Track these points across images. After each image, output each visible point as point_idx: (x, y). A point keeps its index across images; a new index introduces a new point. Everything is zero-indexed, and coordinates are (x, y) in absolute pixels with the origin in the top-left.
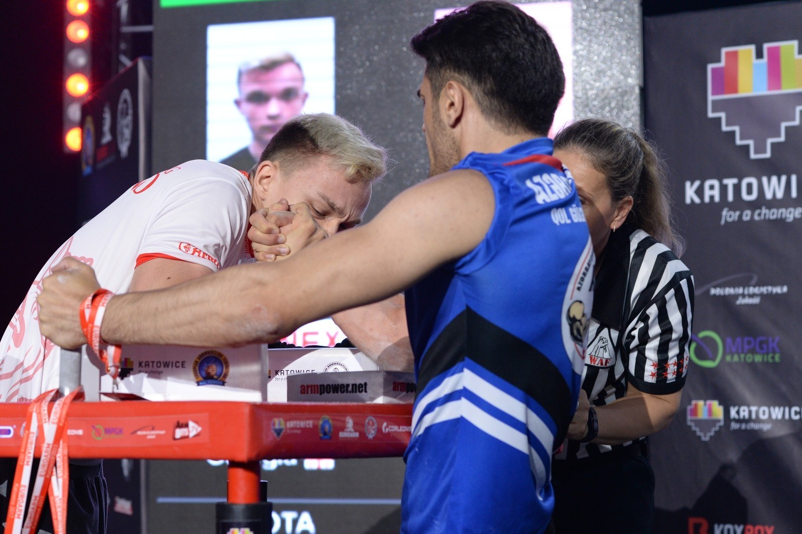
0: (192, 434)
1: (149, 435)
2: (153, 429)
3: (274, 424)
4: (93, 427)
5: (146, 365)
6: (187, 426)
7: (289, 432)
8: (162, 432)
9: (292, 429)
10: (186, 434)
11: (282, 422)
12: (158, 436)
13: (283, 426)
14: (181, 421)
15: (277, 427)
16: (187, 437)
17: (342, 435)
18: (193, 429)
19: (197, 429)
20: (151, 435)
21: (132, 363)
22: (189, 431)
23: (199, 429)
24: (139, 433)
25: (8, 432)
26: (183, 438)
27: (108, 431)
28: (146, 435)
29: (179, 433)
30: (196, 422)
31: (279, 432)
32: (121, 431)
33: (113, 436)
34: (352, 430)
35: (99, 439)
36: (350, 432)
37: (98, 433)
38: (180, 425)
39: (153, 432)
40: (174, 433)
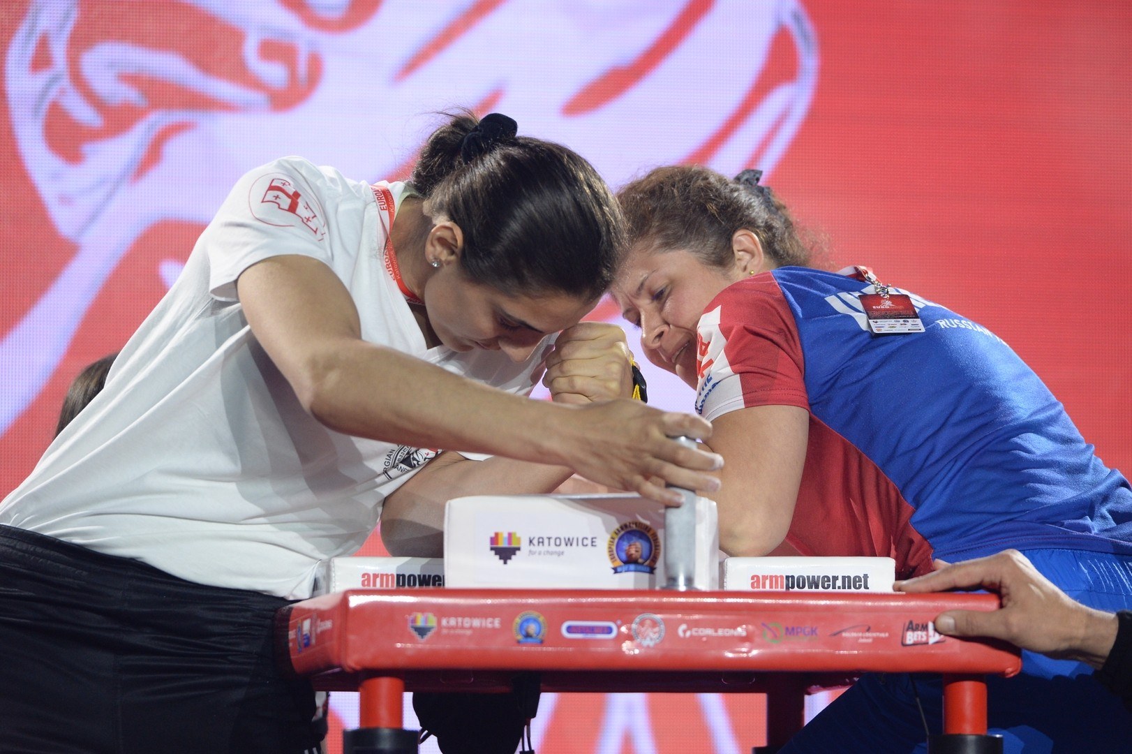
0: (932, 641)
1: (862, 638)
2: (868, 630)
6: (925, 628)
10: (924, 639)
12: (876, 639)
14: (918, 622)
16: (926, 643)
18: (935, 632)
20: (866, 638)
22: (928, 636)
25: (609, 630)
27: (790, 631)
28: (858, 638)
29: (911, 637)
32: (813, 632)
33: (801, 638)
38: (912, 627)
39: (868, 634)
40: (903, 637)
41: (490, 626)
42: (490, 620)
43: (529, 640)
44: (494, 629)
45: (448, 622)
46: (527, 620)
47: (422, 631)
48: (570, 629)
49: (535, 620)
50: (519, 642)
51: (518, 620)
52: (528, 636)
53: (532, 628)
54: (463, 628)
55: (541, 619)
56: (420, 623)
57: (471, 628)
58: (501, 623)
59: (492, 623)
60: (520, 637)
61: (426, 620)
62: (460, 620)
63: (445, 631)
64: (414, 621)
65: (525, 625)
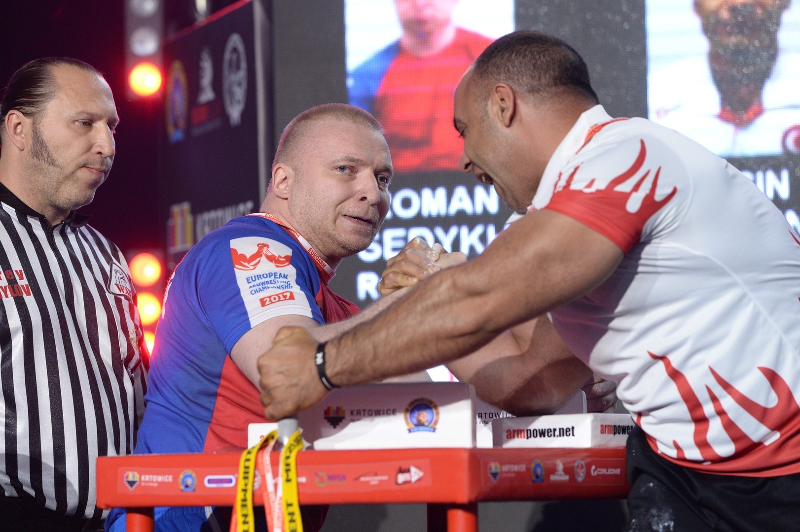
0: (414, 479)
1: (372, 480)
2: (376, 474)
3: (490, 469)
4: (316, 474)
5: (357, 414)
6: (408, 471)
7: (504, 475)
8: (385, 478)
9: (506, 472)
10: (409, 479)
11: (498, 465)
12: (381, 482)
13: (499, 470)
14: (404, 467)
15: (493, 470)
16: (410, 482)
17: (553, 478)
18: (415, 474)
19: (418, 474)
20: (374, 480)
21: (344, 411)
22: (411, 477)
23: (421, 474)
24: (363, 479)
25: (230, 481)
26: (405, 483)
27: (331, 478)
28: (368, 482)
29: (401, 478)
30: (418, 467)
31: (495, 475)
32: (344, 478)
33: (337, 483)
34: (562, 473)
35: (322, 485)
36: (560, 475)
37: (322, 480)
38: (402, 471)
39: (376, 478)
40: (396, 478)
41: (167, 481)
42: (167, 477)
43: (188, 489)
44: (168, 483)
45: (145, 478)
46: (186, 476)
47: (132, 483)
48: (210, 481)
49: (190, 476)
50: (182, 490)
51: (181, 476)
52: (187, 486)
53: (189, 481)
54: (152, 482)
55: (194, 475)
56: (130, 479)
57: (157, 482)
58: (173, 478)
59: (168, 478)
60: (182, 487)
61: (134, 477)
62: (151, 476)
63: (143, 484)
64: (127, 477)
65: (185, 480)
